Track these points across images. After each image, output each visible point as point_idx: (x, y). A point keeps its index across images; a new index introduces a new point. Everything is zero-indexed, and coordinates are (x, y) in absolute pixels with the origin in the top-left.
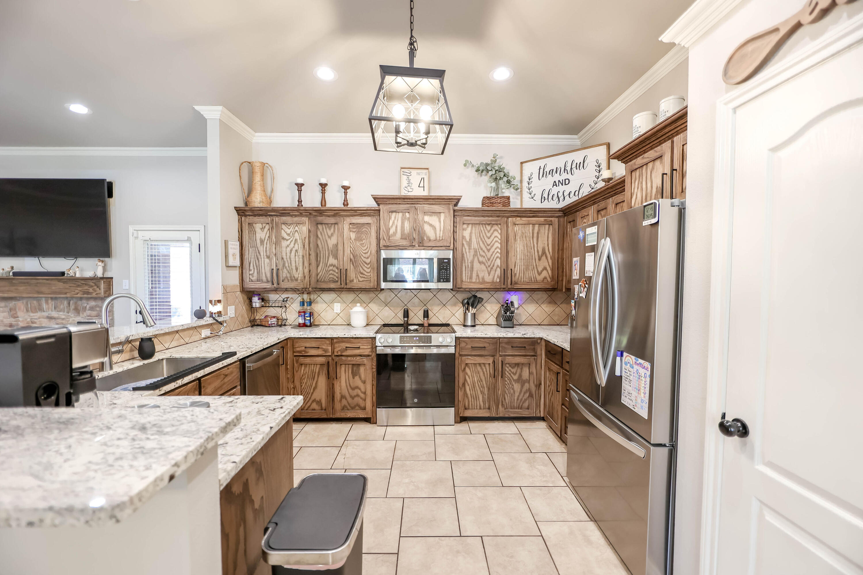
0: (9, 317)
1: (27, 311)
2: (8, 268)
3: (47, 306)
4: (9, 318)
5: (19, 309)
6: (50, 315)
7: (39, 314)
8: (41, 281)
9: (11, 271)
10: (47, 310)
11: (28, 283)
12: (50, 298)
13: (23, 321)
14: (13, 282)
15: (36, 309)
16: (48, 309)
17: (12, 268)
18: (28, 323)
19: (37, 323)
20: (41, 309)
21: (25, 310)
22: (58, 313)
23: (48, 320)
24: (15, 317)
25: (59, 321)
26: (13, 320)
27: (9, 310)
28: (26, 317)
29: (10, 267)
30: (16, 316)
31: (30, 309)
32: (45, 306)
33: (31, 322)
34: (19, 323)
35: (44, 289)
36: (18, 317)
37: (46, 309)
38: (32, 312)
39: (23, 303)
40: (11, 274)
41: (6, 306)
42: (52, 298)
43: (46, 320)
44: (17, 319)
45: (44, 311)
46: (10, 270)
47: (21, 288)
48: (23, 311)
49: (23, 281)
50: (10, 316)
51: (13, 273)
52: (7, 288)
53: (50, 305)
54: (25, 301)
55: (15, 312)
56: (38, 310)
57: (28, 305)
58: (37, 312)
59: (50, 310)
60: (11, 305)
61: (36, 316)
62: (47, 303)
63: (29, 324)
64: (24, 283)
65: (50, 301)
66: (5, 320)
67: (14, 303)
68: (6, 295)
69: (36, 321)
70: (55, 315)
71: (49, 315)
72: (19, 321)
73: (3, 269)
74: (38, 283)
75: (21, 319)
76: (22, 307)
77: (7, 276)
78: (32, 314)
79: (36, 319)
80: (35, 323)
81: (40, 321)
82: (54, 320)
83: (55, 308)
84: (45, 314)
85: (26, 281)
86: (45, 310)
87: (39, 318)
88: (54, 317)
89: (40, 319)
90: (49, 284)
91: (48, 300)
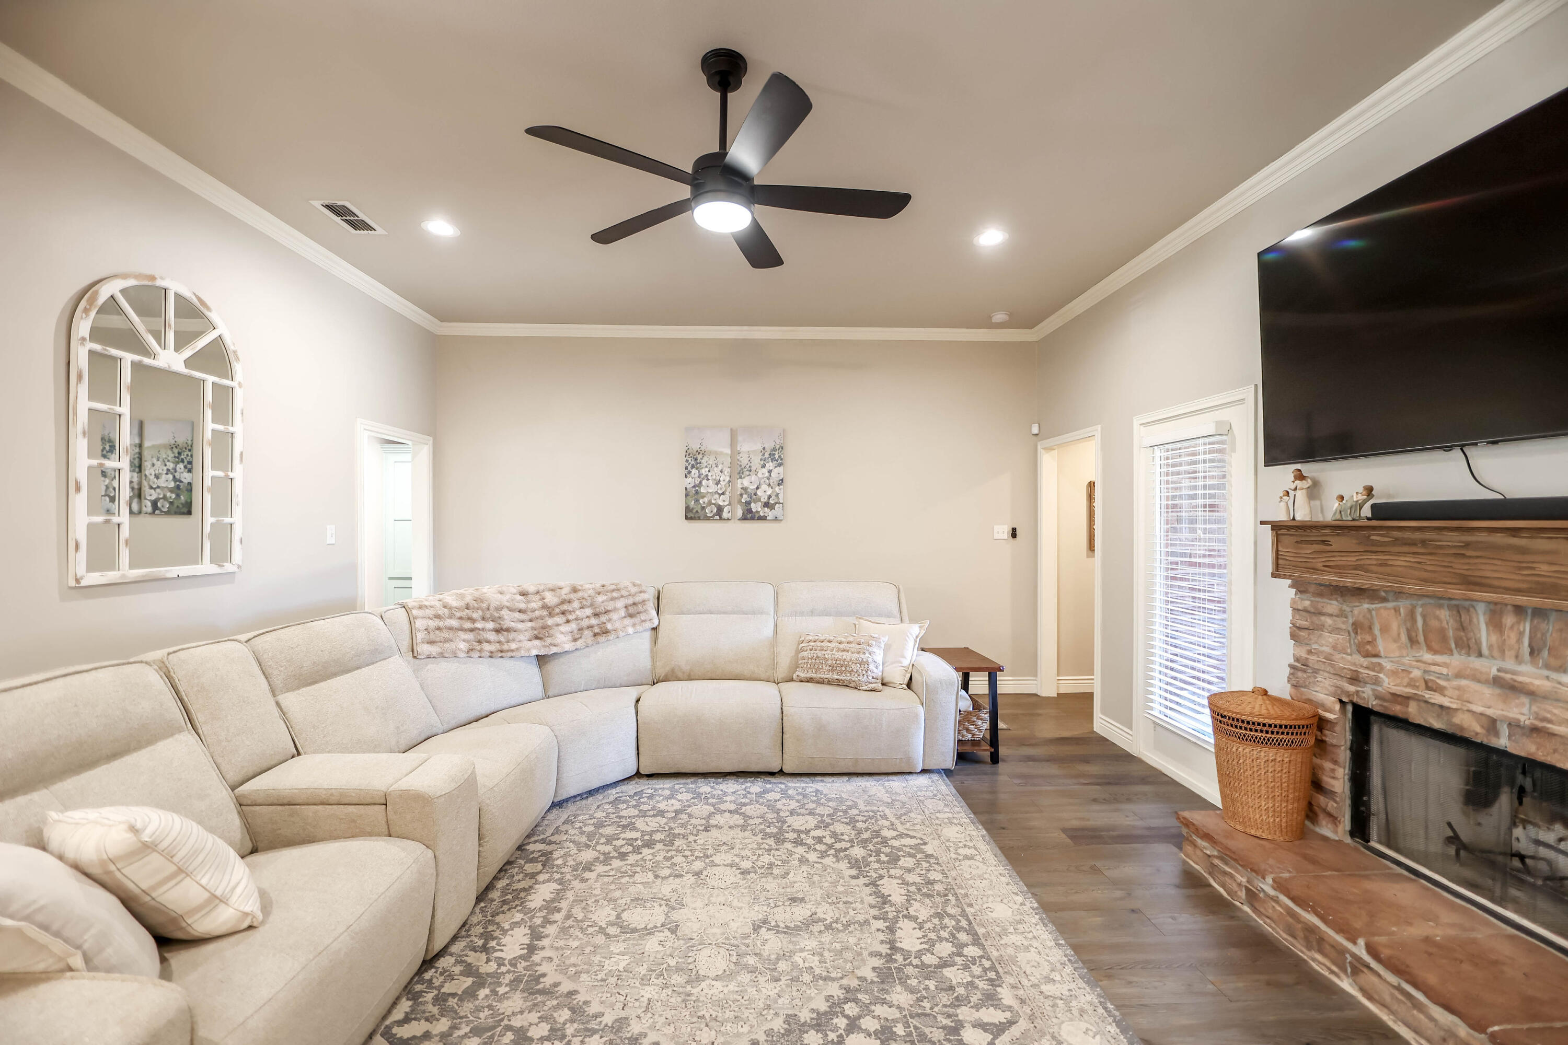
0: (1349, 651)
1: (1413, 641)
2: (1357, 493)
3: (1494, 638)
4: (1351, 655)
5: (1385, 629)
6: (1508, 676)
7: (1457, 660)
8: (1482, 537)
9: (1365, 502)
10: (1496, 653)
11: (1423, 542)
12: (1509, 607)
13: (1394, 673)
14: (1373, 537)
15: (1444, 639)
16: (1502, 652)
17: (1369, 490)
18: (1412, 684)
19: (1446, 692)
20: (1468, 645)
21: (1404, 638)
22: (1554, 675)
23: (1498, 691)
24: (1367, 655)
25: (1556, 711)
26: (1365, 662)
27: (1350, 629)
28: (1406, 660)
29: (1361, 490)
30: (1373, 653)
31: (1421, 638)
32: (1484, 635)
33: (1426, 682)
34: (1381, 675)
35: (1489, 570)
36: (1376, 656)
37: (1490, 647)
38: (1430, 649)
39: (1396, 610)
40: (1367, 511)
41: (1342, 614)
42: (1519, 610)
43: (1488, 692)
44: (1375, 660)
45: (1480, 655)
46: (1361, 497)
47: (1401, 562)
48: (1397, 639)
49: (1407, 535)
50: (1354, 647)
51: (1373, 506)
52: (1352, 559)
53: (1512, 637)
54: (1404, 605)
55: (1369, 638)
56: (1453, 646)
57: (1413, 620)
58: (1451, 653)
59: (1510, 654)
60: (1356, 611)
61: (1446, 665)
62: (1495, 623)
63: (1417, 687)
64: (1413, 543)
65: (1509, 619)
66: (1338, 656)
67: (1366, 606)
68: (1348, 581)
69: (1442, 683)
70: (1537, 682)
71: (1499, 674)
72: (1381, 668)
73: (1341, 498)
74: (1467, 545)
75: (1388, 665)
76: (1394, 625)
77: (1353, 520)
78: (1428, 657)
79: (1446, 678)
80: (1440, 690)
81: (1459, 688)
82: (1525, 700)
83: (1532, 653)
84: (1490, 667)
85: (1418, 535)
86: (1485, 650)
87: (1458, 676)
88: (1531, 688)
89: (1464, 682)
90: (1523, 551)
91: (1501, 613)
